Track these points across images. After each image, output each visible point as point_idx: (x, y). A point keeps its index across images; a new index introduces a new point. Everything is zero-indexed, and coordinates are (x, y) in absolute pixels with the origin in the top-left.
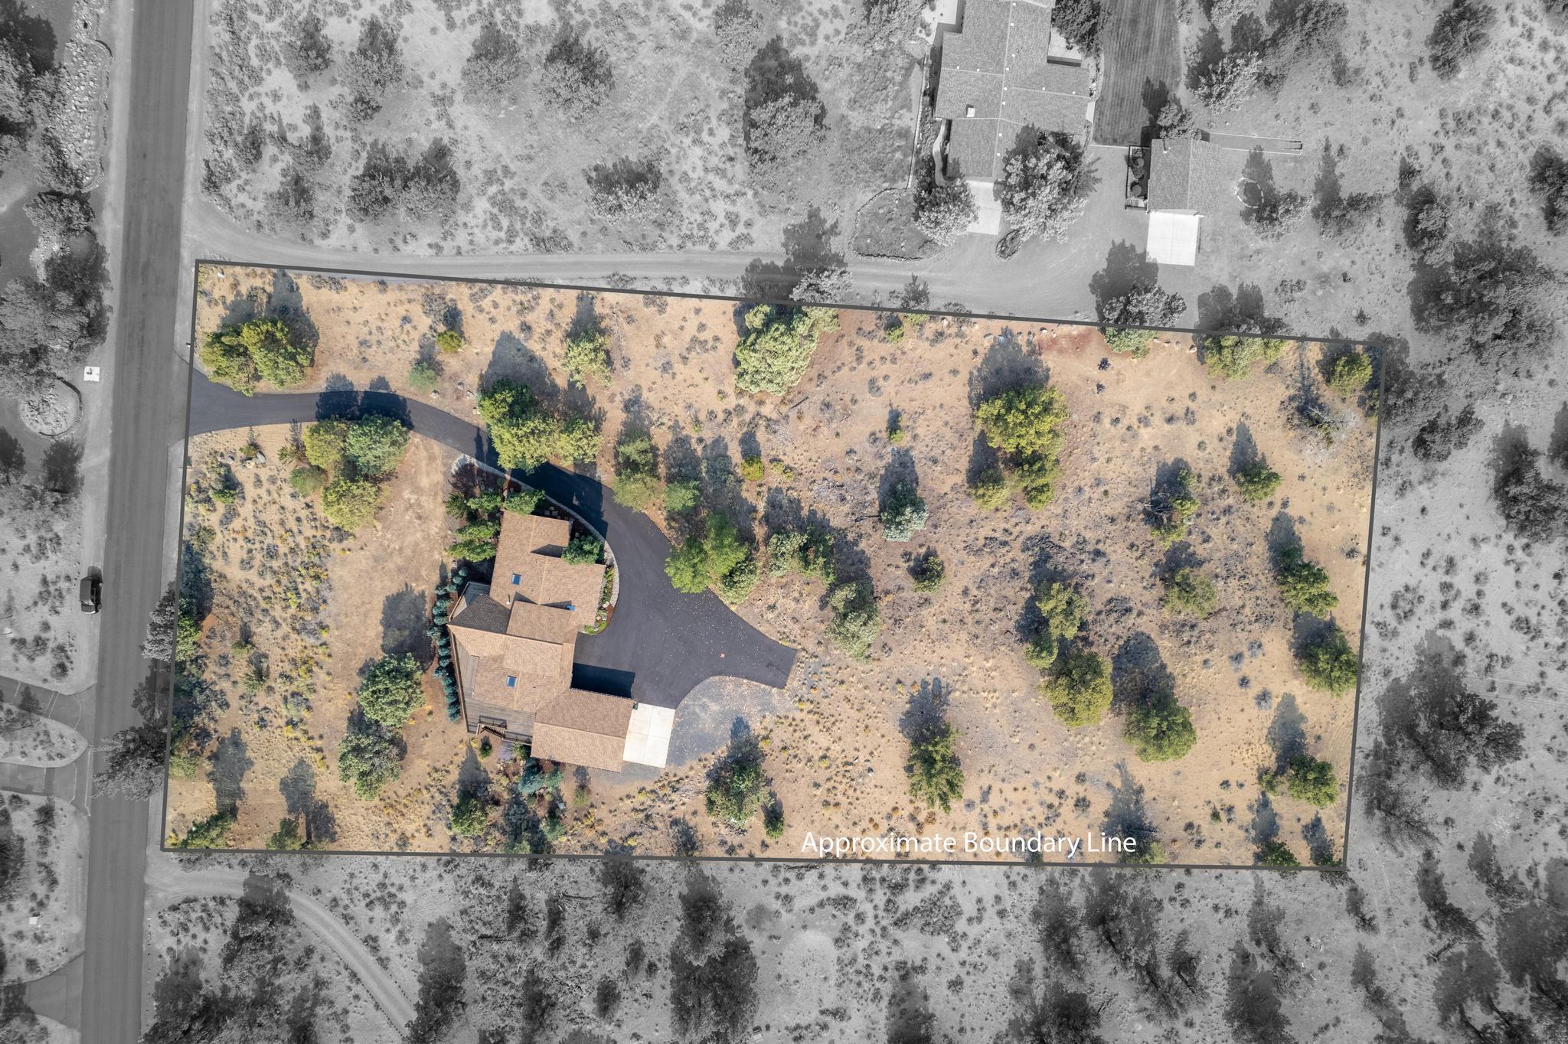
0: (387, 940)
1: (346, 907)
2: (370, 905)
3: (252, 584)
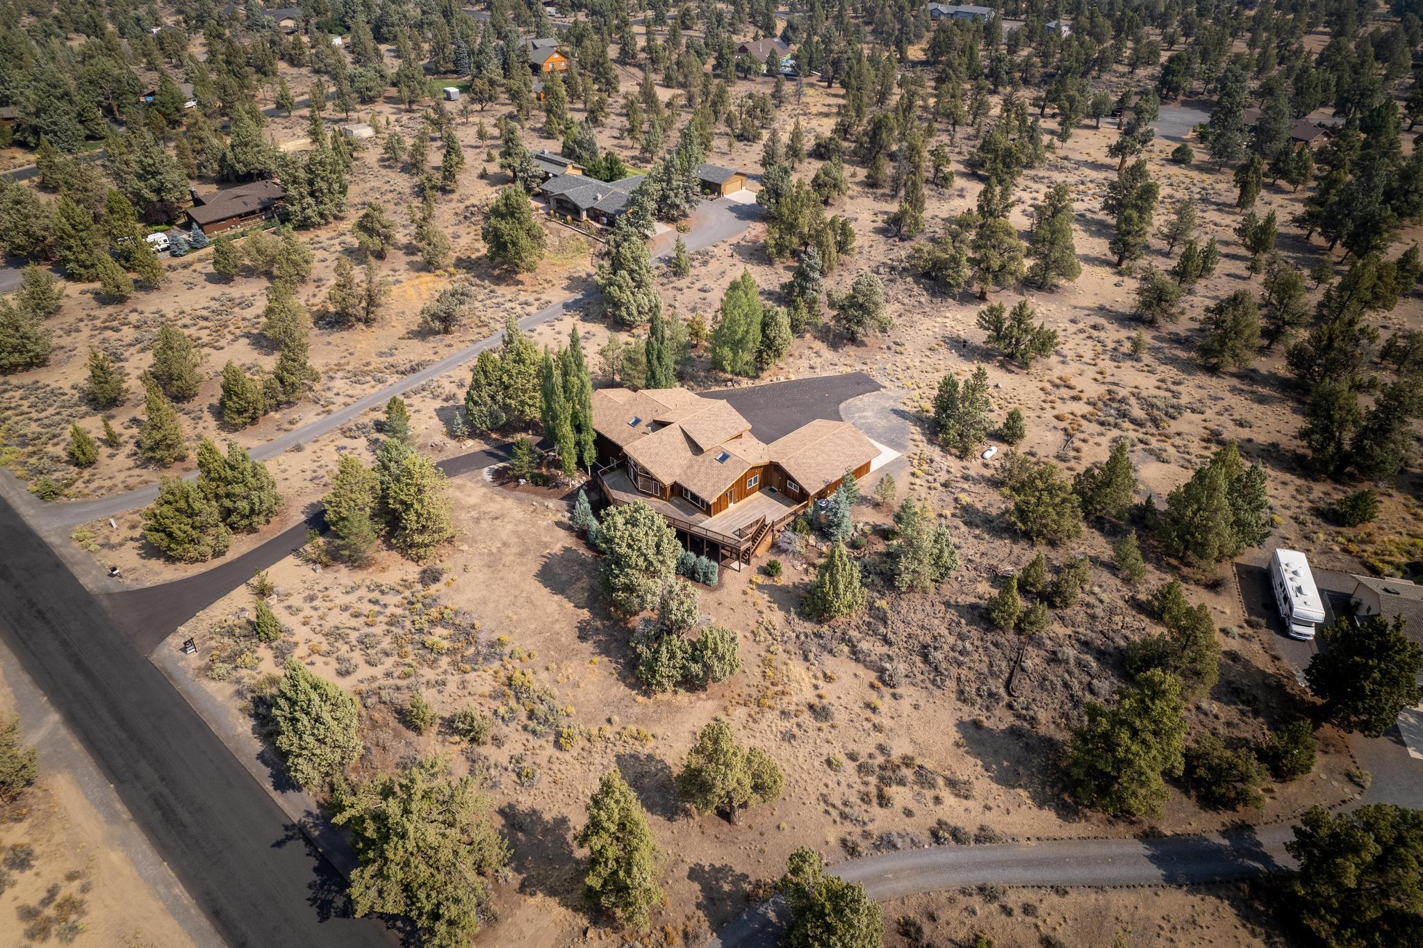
0: (953, 810)
1: (866, 835)
2: (883, 801)
3: (374, 679)
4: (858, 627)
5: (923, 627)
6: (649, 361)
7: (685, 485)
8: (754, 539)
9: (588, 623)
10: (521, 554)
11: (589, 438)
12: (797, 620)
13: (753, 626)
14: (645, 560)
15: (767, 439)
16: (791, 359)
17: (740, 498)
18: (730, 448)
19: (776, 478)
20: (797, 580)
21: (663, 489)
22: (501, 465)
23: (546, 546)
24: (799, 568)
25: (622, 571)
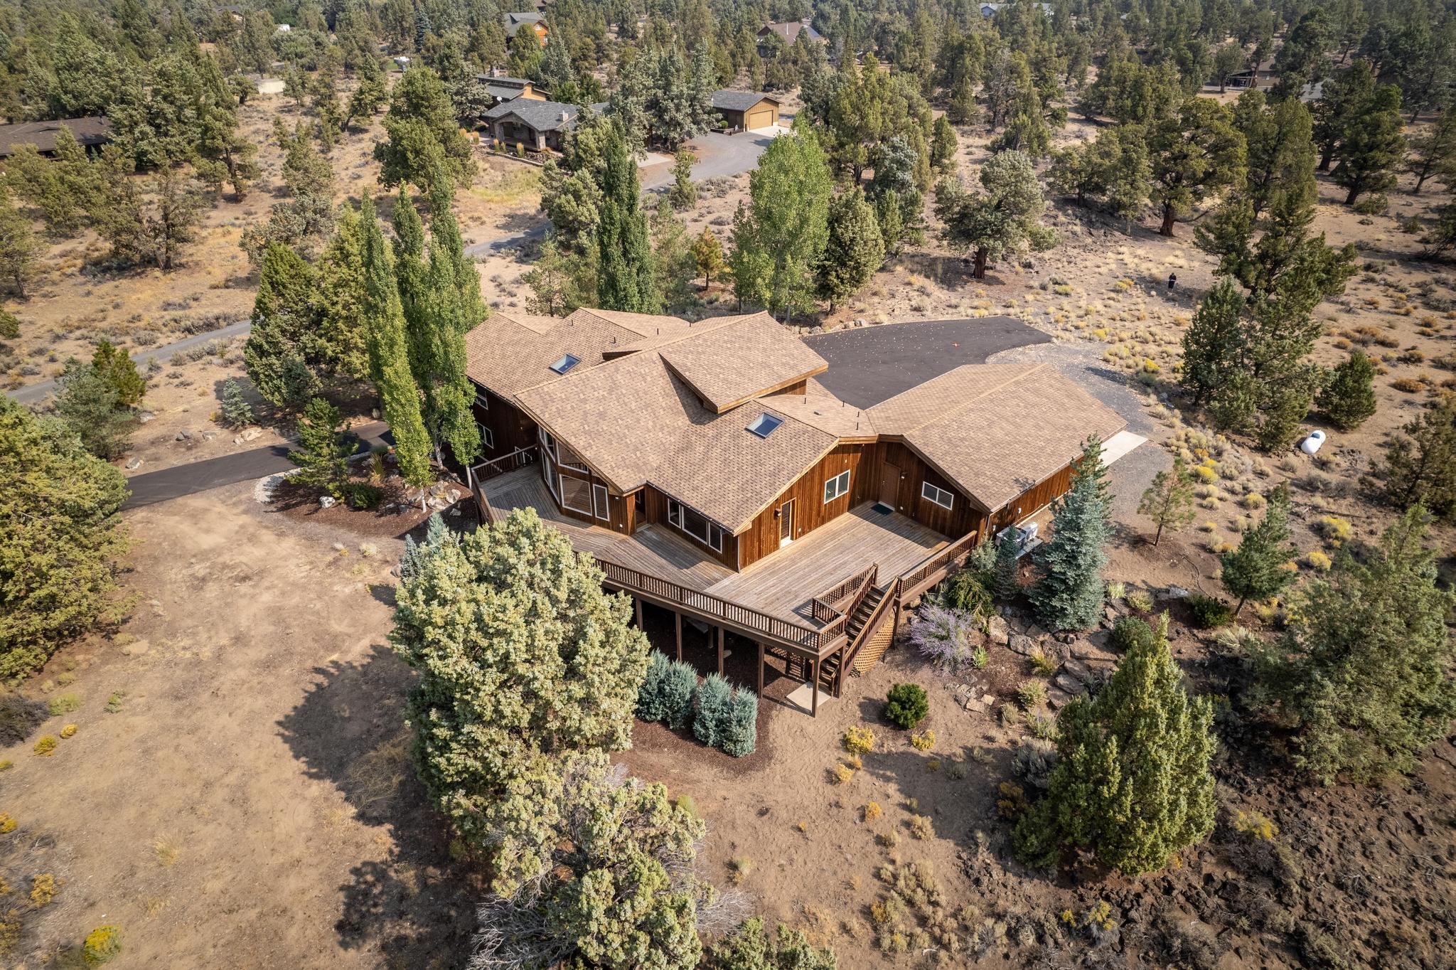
4: (1193, 900)
5: (1416, 910)
6: (605, 257)
7: (671, 491)
8: (849, 628)
9: (380, 872)
10: (268, 665)
11: (463, 401)
12: (997, 873)
13: (866, 890)
14: (530, 695)
15: (864, 397)
16: (876, 299)
17: (808, 527)
18: (782, 405)
19: (891, 479)
20: (973, 740)
21: (618, 502)
22: (299, 470)
23: (334, 642)
24: (974, 705)
25: (456, 729)
